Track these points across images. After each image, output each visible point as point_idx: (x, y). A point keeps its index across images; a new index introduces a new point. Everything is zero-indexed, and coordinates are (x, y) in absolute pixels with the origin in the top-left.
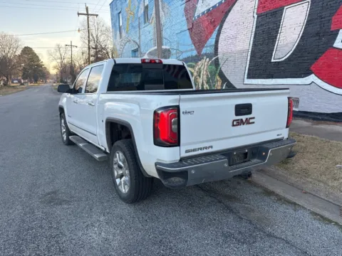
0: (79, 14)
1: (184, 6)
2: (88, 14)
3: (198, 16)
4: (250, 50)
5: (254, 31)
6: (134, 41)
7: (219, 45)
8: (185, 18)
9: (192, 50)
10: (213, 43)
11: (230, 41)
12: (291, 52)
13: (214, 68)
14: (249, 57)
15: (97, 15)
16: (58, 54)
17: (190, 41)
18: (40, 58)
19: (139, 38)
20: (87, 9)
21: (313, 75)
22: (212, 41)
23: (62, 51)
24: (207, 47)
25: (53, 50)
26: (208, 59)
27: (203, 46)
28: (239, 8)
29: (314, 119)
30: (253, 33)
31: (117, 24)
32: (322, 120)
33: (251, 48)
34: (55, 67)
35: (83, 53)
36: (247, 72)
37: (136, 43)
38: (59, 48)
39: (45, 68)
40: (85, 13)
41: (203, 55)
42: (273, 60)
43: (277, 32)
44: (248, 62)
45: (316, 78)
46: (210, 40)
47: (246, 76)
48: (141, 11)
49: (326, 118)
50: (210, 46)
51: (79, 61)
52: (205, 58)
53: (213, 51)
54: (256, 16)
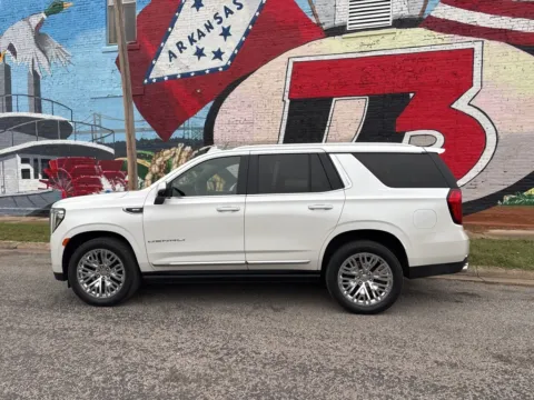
7: (216, 129)
9: (143, 130)
10: (202, 124)
11: (241, 126)
24: (184, 129)
26: (187, 149)
27: (176, 127)
41: (177, 141)
46: (192, 119)
50: (192, 129)
52: (181, 145)
53: (200, 136)
54: (288, 101)
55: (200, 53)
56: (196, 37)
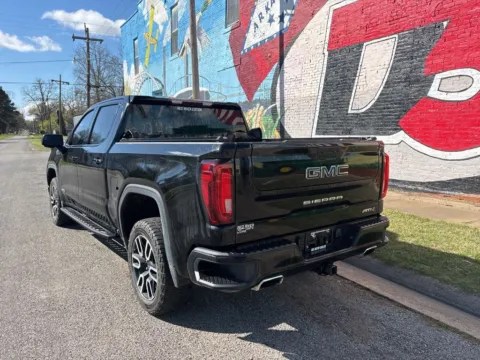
0: (74, 38)
1: (229, 34)
2: (88, 39)
3: (249, 49)
4: (320, 97)
5: (324, 71)
6: (156, 79)
8: (230, 50)
9: (240, 94)
10: (270, 85)
11: (293, 83)
12: (373, 102)
13: (270, 119)
14: (318, 106)
15: (101, 41)
16: (38, 93)
17: (236, 82)
18: (10, 97)
19: (164, 74)
20: (87, 31)
21: (402, 132)
22: (268, 82)
23: (44, 89)
24: (261, 90)
25: (30, 87)
26: (262, 107)
27: (256, 90)
28: (304, 42)
29: (405, 189)
30: (324, 75)
31: (132, 55)
32: (416, 190)
33: (320, 94)
34: (32, 112)
35: (77, 93)
36: (315, 126)
37: (160, 82)
38: (40, 84)
39: (18, 113)
40: (85, 36)
41: (256, 102)
42: (350, 111)
43: (355, 75)
44: (317, 112)
45: (406, 136)
46: (265, 82)
47: (314, 131)
48: (167, 39)
49: (420, 188)
51: (70, 104)
52: (258, 105)
53: (269, 97)
54: (327, 53)
55: (271, 20)
56: (269, 6)
